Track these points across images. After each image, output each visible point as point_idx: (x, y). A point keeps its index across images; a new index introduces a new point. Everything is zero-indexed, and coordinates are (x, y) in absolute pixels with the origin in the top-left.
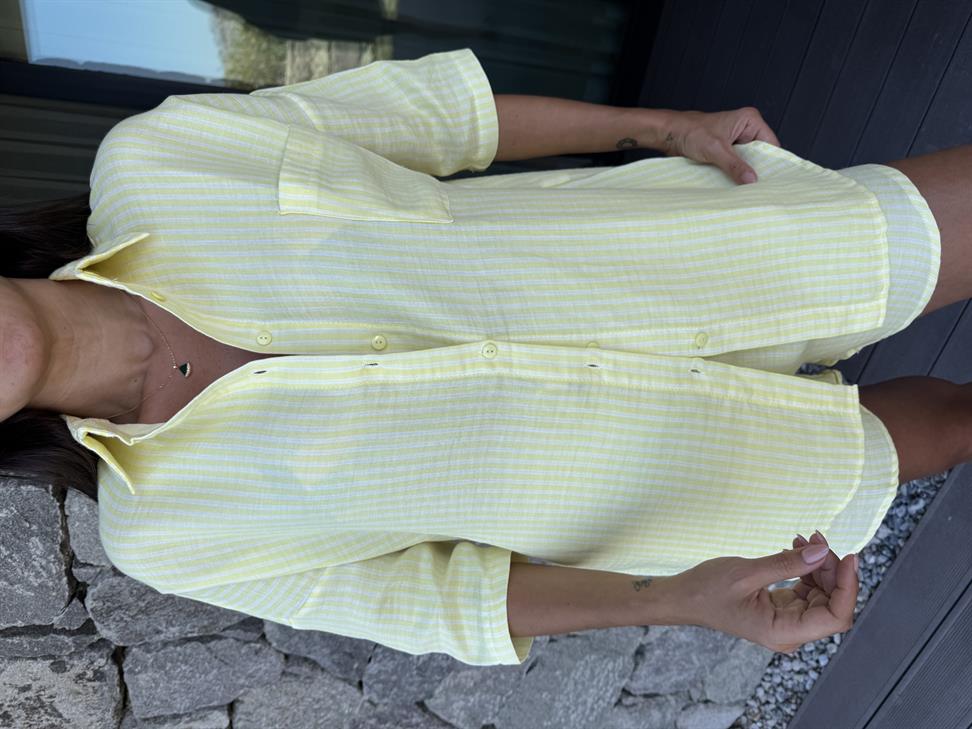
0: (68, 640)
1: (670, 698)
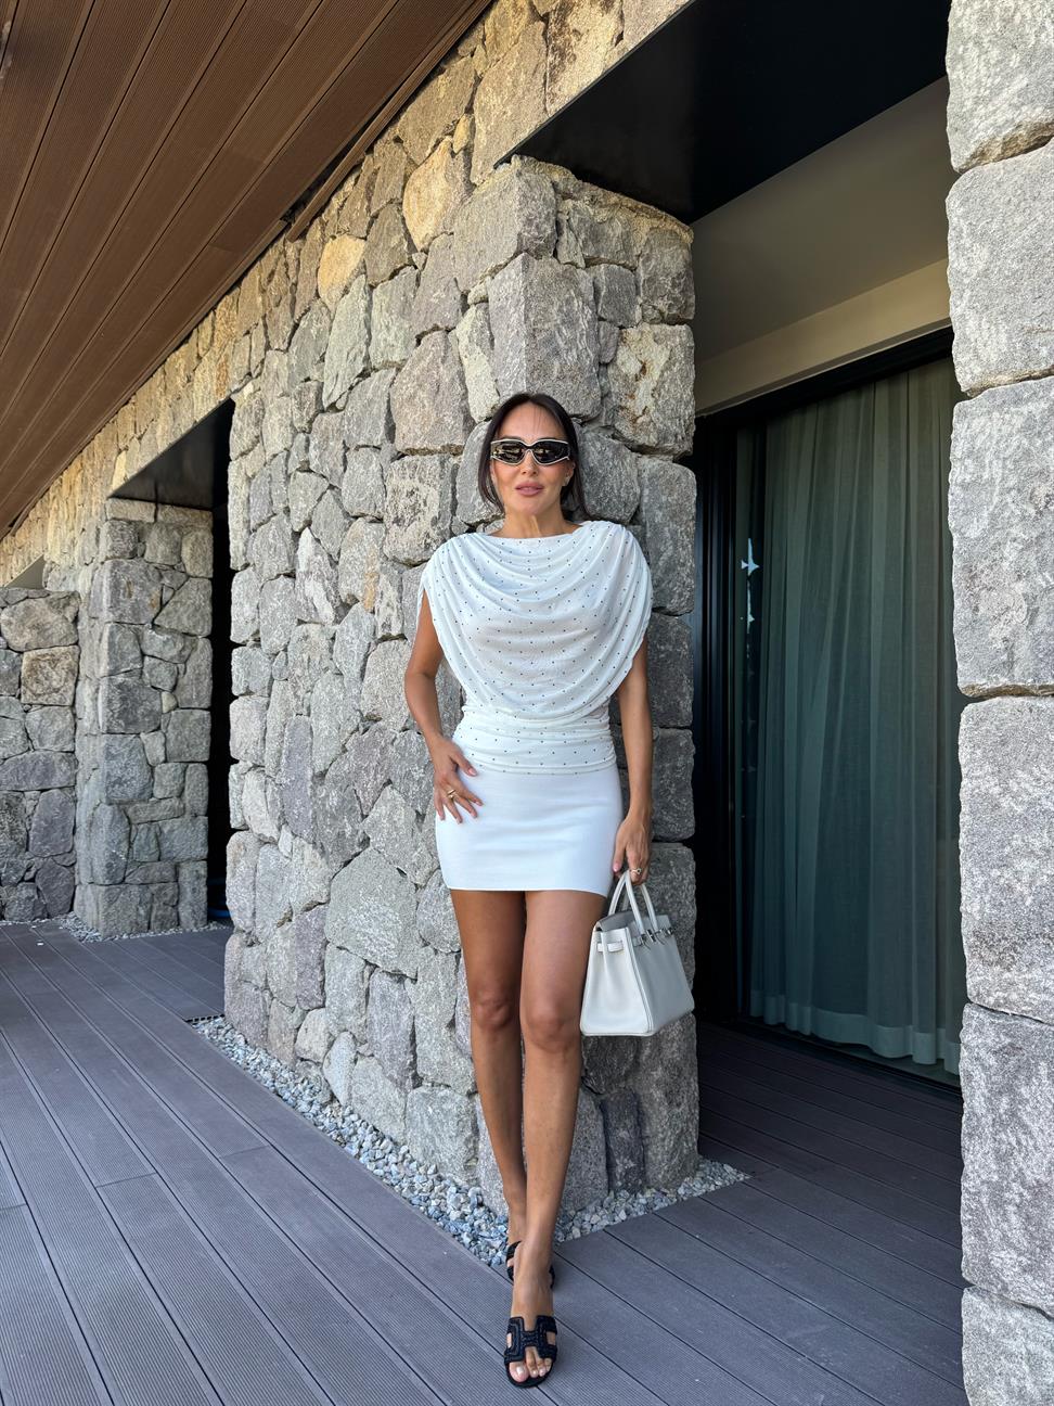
0: (447, 526)
1: (364, 1019)
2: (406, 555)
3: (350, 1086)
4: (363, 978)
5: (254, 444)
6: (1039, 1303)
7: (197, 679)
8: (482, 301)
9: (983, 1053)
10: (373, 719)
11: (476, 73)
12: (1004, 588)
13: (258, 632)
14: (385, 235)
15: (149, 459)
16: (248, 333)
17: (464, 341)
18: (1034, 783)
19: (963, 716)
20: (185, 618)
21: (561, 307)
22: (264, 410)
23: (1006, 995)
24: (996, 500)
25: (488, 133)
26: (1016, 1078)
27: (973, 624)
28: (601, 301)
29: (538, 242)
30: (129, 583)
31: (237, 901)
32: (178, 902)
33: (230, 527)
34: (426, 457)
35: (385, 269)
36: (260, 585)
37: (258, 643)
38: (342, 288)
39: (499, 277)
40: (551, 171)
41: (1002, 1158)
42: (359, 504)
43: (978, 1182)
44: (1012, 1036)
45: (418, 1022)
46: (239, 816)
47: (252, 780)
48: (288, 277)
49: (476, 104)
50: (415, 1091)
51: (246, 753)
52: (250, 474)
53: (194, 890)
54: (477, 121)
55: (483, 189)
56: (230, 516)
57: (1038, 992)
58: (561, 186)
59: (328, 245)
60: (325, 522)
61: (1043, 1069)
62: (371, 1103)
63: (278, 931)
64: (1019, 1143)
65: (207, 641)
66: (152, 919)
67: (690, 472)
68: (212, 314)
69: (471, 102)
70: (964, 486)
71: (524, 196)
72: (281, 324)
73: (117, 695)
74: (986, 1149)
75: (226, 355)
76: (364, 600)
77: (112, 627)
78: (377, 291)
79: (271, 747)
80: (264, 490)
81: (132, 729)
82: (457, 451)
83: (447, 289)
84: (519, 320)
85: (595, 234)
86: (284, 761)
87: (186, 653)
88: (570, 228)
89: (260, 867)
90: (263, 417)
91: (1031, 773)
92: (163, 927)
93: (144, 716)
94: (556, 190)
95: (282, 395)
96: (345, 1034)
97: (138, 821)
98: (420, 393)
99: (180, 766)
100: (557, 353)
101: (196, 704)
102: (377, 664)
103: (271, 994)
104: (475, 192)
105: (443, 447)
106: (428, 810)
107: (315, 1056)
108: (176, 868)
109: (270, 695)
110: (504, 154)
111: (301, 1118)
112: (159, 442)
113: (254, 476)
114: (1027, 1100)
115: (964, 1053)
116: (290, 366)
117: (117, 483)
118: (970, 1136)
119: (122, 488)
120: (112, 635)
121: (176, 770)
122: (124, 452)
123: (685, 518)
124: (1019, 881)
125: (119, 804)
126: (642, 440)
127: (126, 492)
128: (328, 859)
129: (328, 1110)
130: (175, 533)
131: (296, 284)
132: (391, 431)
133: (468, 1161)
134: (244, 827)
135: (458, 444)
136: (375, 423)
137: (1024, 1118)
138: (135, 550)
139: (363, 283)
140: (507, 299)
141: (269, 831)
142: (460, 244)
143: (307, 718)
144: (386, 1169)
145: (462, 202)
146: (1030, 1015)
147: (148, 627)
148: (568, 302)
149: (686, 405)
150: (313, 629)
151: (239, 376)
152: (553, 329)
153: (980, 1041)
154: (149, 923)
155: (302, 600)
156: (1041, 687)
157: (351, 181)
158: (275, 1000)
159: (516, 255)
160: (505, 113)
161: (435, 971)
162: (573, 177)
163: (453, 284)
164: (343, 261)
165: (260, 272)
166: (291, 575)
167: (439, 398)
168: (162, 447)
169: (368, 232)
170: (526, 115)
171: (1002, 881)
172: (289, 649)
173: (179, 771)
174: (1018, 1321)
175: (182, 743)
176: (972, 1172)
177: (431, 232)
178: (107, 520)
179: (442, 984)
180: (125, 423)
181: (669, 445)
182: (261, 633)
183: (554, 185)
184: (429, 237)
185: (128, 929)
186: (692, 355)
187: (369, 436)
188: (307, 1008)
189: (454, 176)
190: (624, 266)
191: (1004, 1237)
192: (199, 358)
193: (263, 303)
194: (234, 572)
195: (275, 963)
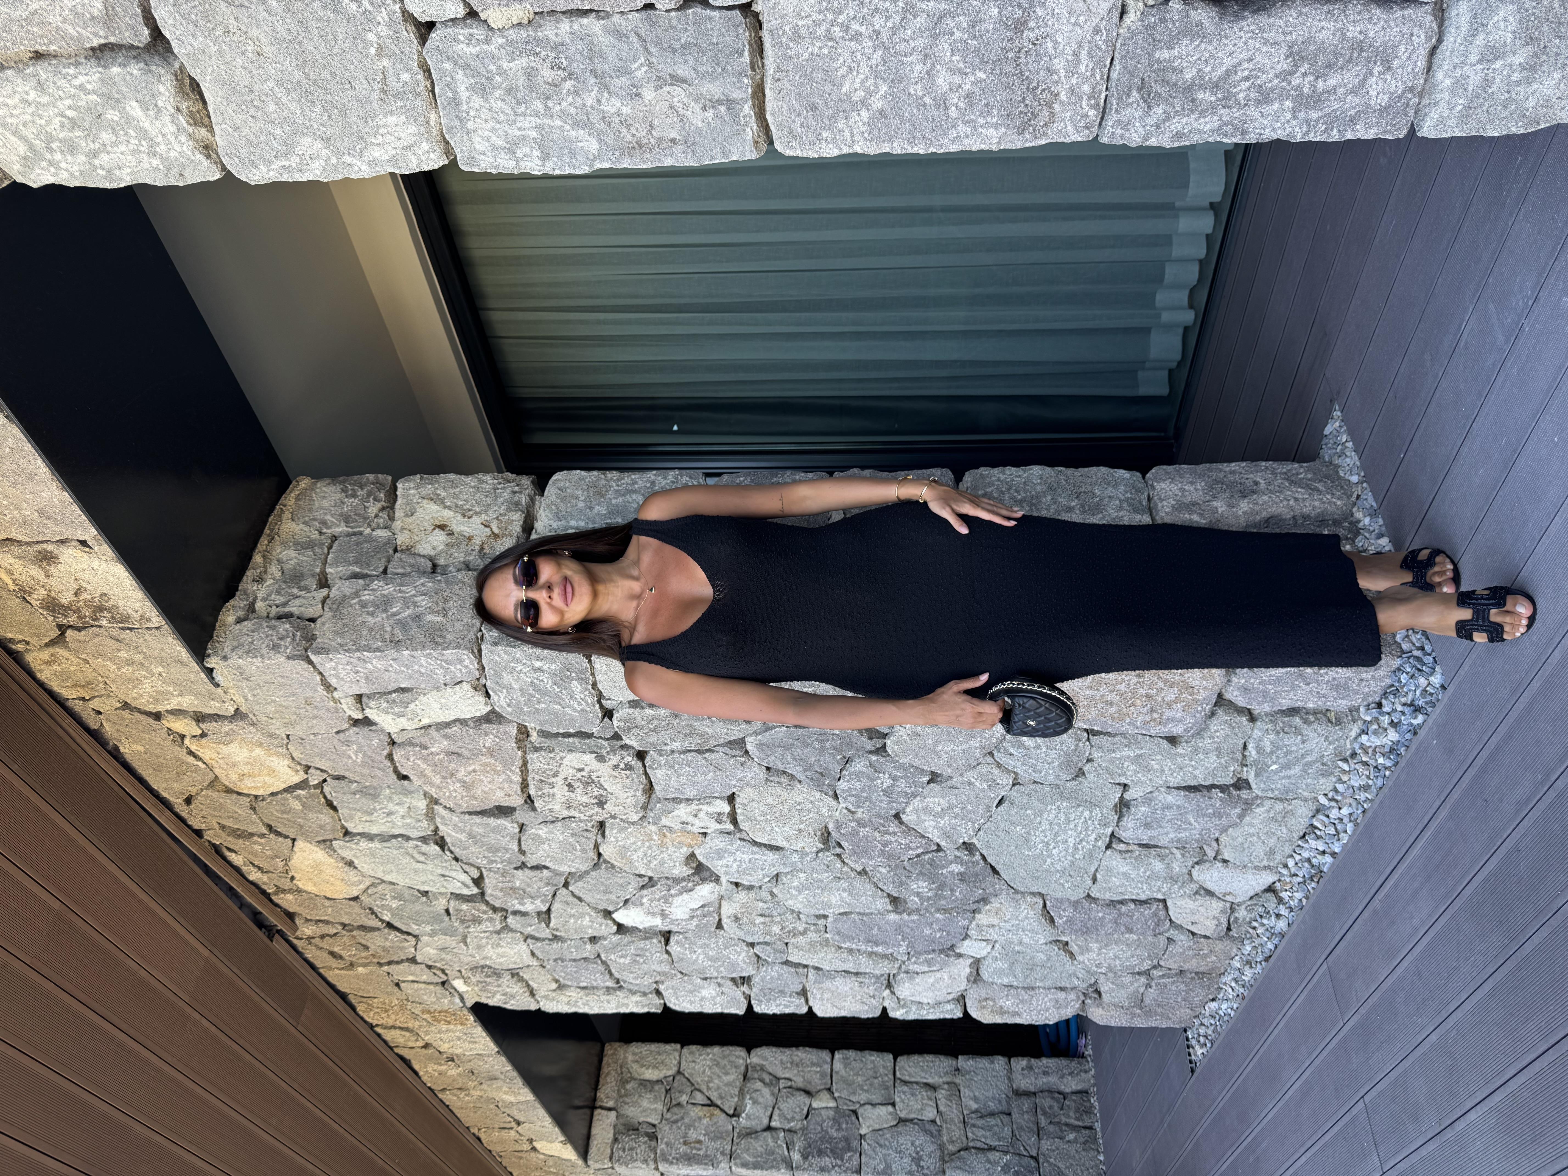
0: (605, 743)
1: (1175, 851)
2: (639, 793)
3: (1256, 868)
4: (1128, 851)
5: (521, 979)
6: (1423, 52)
7: (797, 1065)
8: (360, 702)
9: (1151, 121)
10: (826, 837)
11: (116, 709)
12: (649, 112)
13: (733, 980)
14: (289, 816)
15: (541, 1112)
16: (397, 985)
17: (403, 723)
18: (855, 73)
19: (788, 153)
20: (727, 1079)
21: (368, 613)
22: (483, 967)
23: (1085, 97)
24: (558, 123)
25: (181, 695)
26: (1175, 84)
27: (689, 143)
28: (366, 571)
29: (298, 638)
30: (685, 1143)
31: (1047, 1010)
32: (1060, 1093)
33: (614, 1011)
34: (530, 767)
35: (325, 817)
36: (679, 976)
37: (745, 980)
38: (347, 868)
39: (333, 682)
40: (225, 625)
41: (1265, 97)
42: (584, 851)
43: (1294, 123)
44: (1130, 89)
45: (1173, 782)
46: (949, 1007)
47: (904, 990)
48: (335, 934)
49: (151, 708)
50: (1254, 786)
51: (874, 997)
52: (554, 986)
53: (1045, 1073)
54: (169, 708)
55: (240, 700)
56: (602, 1011)
57: (1079, 62)
58: (241, 613)
59: (301, 886)
60: (605, 892)
61: (1163, 54)
62: (1272, 841)
63: (1080, 958)
64: (1247, 79)
65: (753, 1053)
66: (1080, 1124)
67: (554, 478)
68: (378, 1030)
69: (149, 714)
70: (545, 157)
71: (248, 653)
72: (388, 944)
73: (815, 1161)
74: (1257, 114)
75: (423, 1012)
76: (690, 846)
77: (736, 1164)
78: (350, 826)
79: (865, 965)
80: (571, 968)
81: (855, 1143)
82: (523, 732)
83: (347, 743)
84: (379, 658)
85: (294, 578)
86: (880, 949)
87: (767, 1078)
88: (285, 604)
89: (1006, 981)
90: (490, 967)
91: (844, 77)
92: (1089, 1111)
93: (839, 1129)
94: (245, 620)
95: (466, 944)
96: (1195, 873)
97: (964, 1139)
98: (460, 775)
99: (900, 1088)
100: (418, 617)
101: (827, 1067)
102: (762, 830)
103: (1155, 967)
104: (243, 709)
105: (519, 748)
106: (926, 768)
107: (1223, 912)
108: (1019, 1094)
109: (806, 966)
110: (203, 676)
111: (1294, 927)
112: (522, 1098)
113: (557, 981)
114: (1199, 71)
115: (1153, 142)
116: (433, 934)
117: (569, 1153)
118: (1244, 133)
119: (576, 1148)
120: (745, 1165)
121: (904, 1093)
122: (535, 1144)
123: (603, 482)
124: (960, 86)
125: (943, 1160)
126: (517, 528)
127: (581, 1143)
128: (990, 894)
129: (1285, 895)
130: (629, 1086)
131: (344, 925)
132: (503, 811)
133: (1330, 721)
134: (961, 999)
135: (515, 731)
136: (496, 830)
137: (1219, 73)
138: (647, 1134)
139: (341, 843)
140: (357, 672)
141: (963, 969)
142: (298, 727)
143: (830, 919)
144: (1346, 820)
145: (253, 724)
146: (1105, 71)
147: (737, 1122)
148: (363, 605)
149: (481, 482)
150: (728, 910)
151: (445, 997)
152: (392, 622)
153: (1138, 124)
154: (1085, 1128)
155: (695, 922)
156: (753, 69)
157: (232, 857)
158: (1162, 963)
159: (310, 662)
160: (160, 675)
161: (1112, 761)
162: (232, 602)
163: (342, 735)
164: (317, 867)
165: (330, 968)
166: (667, 936)
167: (466, 753)
168: (526, 1095)
169: (286, 837)
170: (162, 650)
171: (961, 105)
172: (750, 940)
173: (905, 1088)
174: (1447, 75)
175: (871, 1085)
176: (1284, 130)
177: (287, 762)
178: (613, 1168)
179: (1126, 752)
180: (502, 1142)
181: (524, 499)
182: (734, 975)
183: (239, 621)
184: (292, 765)
185: (1092, 1153)
186: (430, 477)
187: (508, 838)
188: (1168, 923)
189: (227, 734)
190: (330, 548)
191: (1353, 92)
192: (427, 1046)
193: (365, 965)
194: (666, 1008)
195: (1118, 962)
